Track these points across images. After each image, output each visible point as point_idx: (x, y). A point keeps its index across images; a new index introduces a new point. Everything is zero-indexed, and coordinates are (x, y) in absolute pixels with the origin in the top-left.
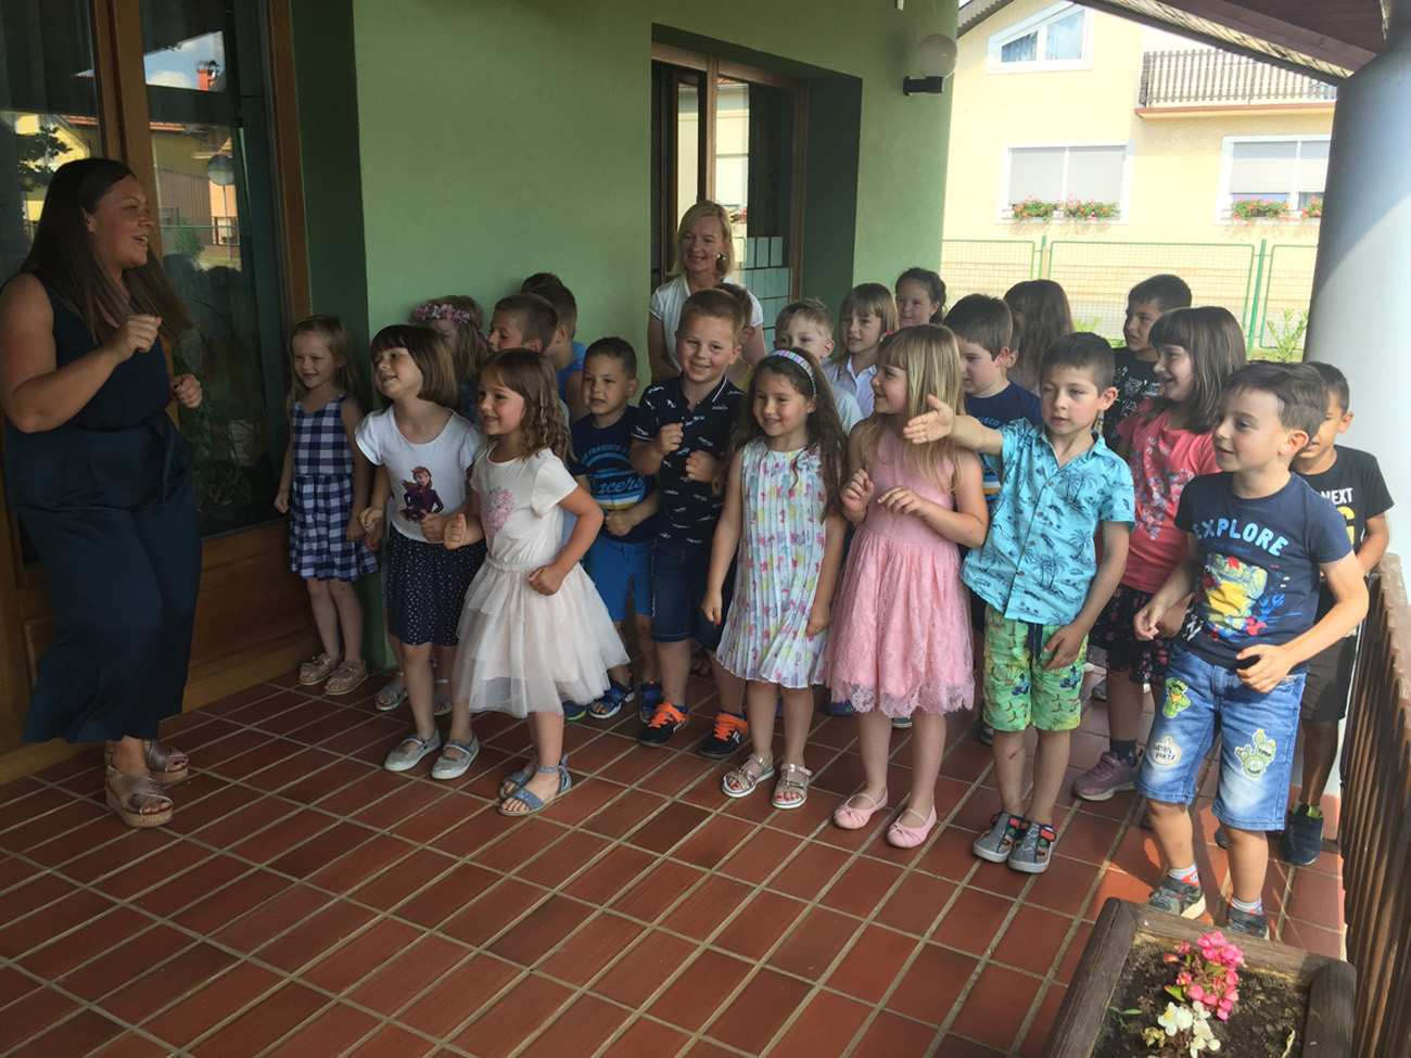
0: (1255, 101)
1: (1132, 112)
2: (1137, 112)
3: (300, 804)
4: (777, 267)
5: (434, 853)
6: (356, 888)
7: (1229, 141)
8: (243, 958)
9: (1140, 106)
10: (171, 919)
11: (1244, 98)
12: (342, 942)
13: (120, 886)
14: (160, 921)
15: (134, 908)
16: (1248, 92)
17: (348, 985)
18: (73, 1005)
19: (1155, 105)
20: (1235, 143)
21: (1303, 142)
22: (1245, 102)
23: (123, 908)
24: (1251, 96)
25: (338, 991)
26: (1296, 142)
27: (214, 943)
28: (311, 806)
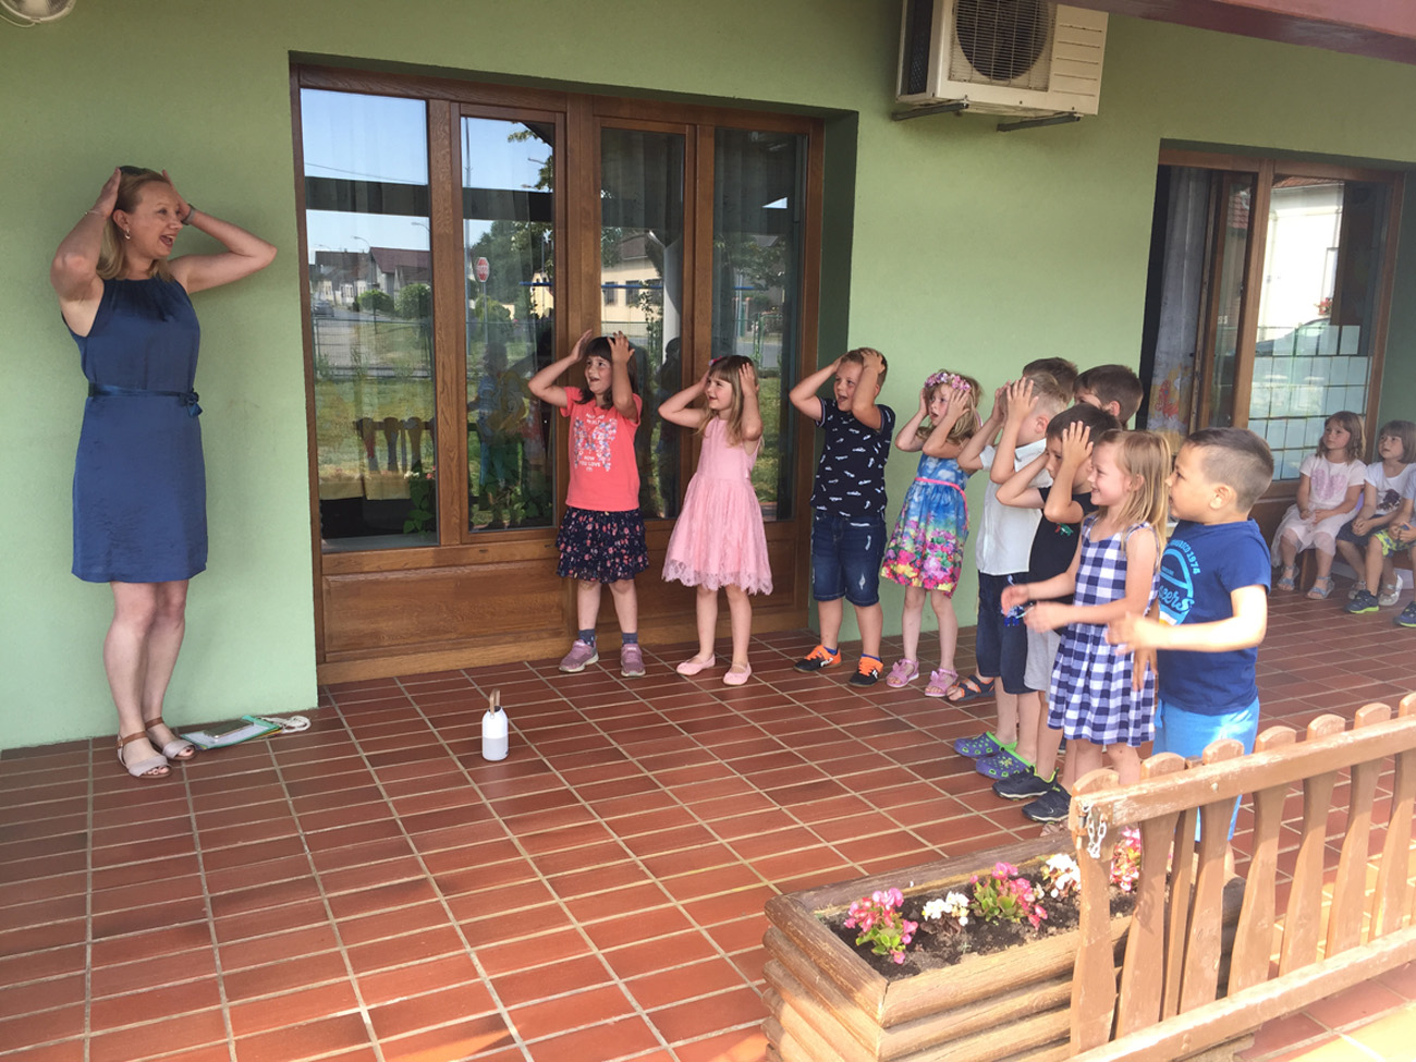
4: (1351, 356)
5: (775, 741)
6: (715, 745)
8: (631, 759)
10: (608, 734)
12: (687, 766)
13: (592, 714)
14: (602, 733)
15: (594, 725)
17: (674, 784)
18: (536, 755)
23: (590, 724)
25: (666, 786)
27: (621, 749)
28: (724, 703)
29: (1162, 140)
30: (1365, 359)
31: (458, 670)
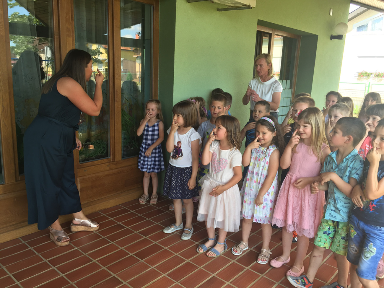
3: (144, 236)
4: (288, 89)
5: (179, 257)
6: (157, 265)
8: (124, 283)
10: (106, 268)
12: (152, 282)
13: (94, 255)
14: (104, 268)
27: (117, 277)
28: (146, 237)
29: (258, 20)
30: (291, 90)
31: (18, 239)
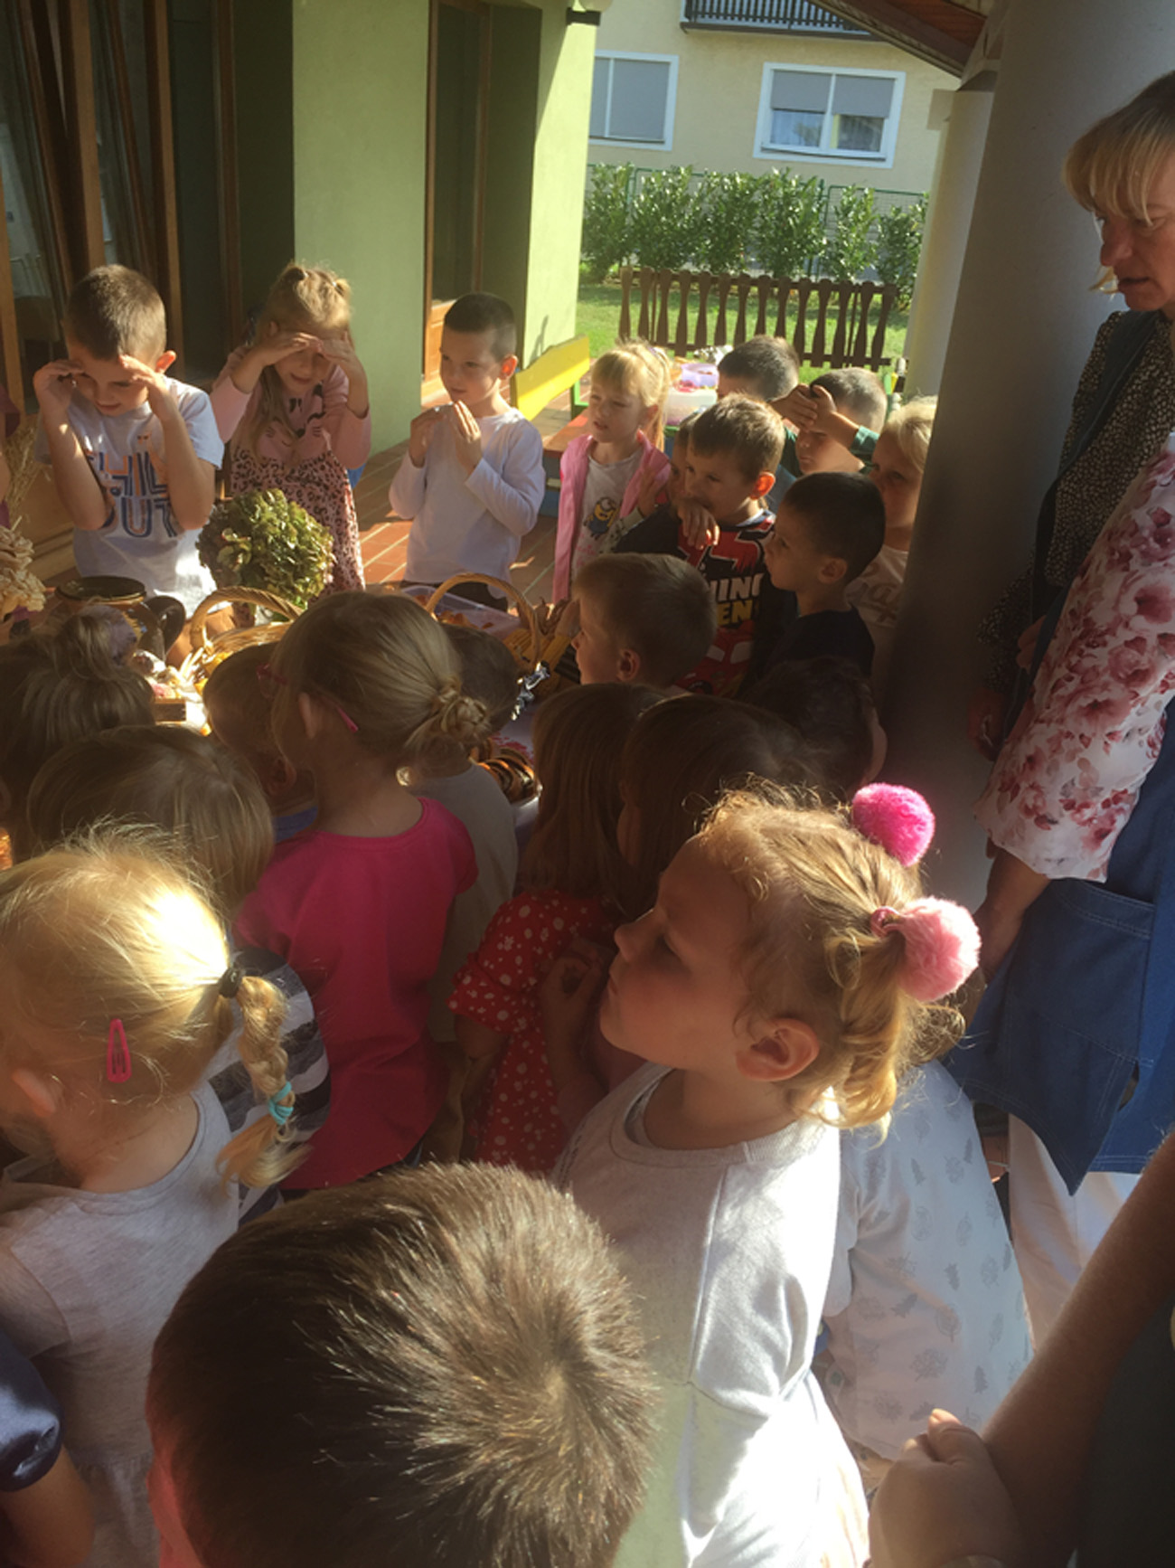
0: (795, 26)
1: (678, 26)
2: (683, 25)
7: (769, 68)
9: (686, 20)
11: (784, 22)
16: (789, 16)
19: (700, 20)
20: (776, 71)
21: (838, 75)
22: (785, 27)
24: (792, 20)
26: (829, 75)
